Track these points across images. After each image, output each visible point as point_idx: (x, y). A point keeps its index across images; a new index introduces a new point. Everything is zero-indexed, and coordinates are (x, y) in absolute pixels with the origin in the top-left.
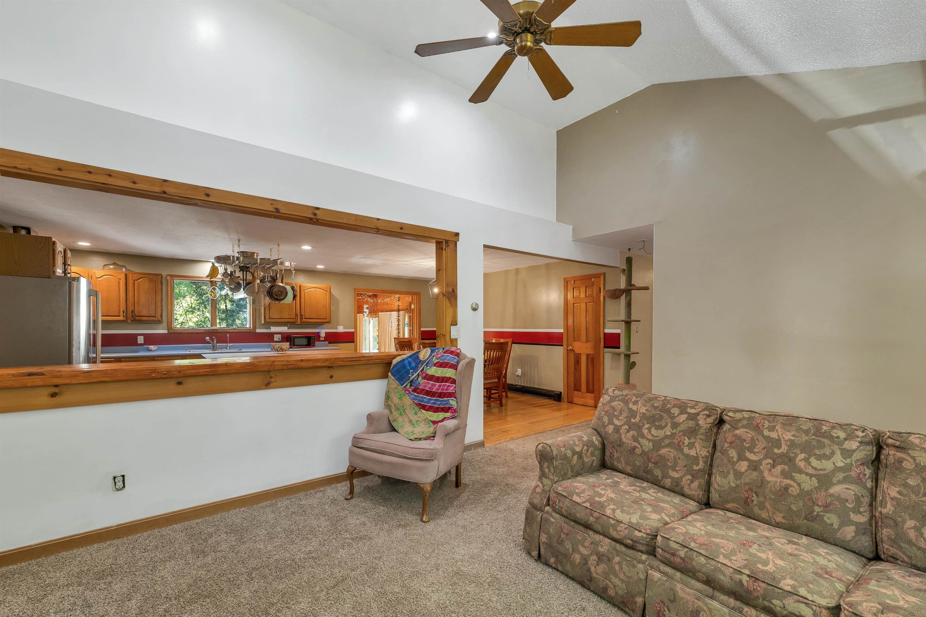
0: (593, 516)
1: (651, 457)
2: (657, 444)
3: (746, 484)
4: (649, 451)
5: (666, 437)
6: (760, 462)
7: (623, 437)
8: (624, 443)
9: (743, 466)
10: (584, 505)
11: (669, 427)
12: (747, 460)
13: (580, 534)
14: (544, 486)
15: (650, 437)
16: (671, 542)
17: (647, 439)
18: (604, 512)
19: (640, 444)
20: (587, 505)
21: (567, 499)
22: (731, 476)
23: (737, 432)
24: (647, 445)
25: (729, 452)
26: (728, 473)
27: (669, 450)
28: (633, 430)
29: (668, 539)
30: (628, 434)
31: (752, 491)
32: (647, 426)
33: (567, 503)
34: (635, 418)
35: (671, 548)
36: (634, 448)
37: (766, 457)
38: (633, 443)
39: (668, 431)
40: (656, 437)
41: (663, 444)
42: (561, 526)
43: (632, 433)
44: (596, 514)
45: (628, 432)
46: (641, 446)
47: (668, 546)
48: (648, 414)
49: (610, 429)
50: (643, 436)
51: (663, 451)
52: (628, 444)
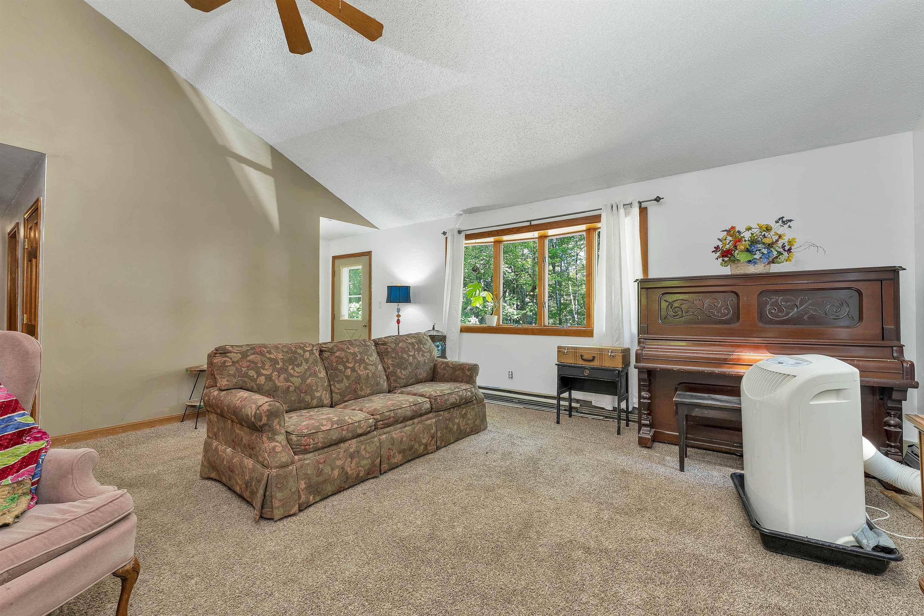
0: (344, 430)
1: (302, 389)
2: (303, 378)
3: (353, 381)
4: (299, 385)
5: (306, 370)
6: (354, 366)
7: (277, 382)
8: (279, 387)
9: (349, 372)
10: (333, 428)
11: (304, 364)
12: (349, 368)
13: (333, 452)
14: (280, 443)
15: (296, 374)
16: (385, 413)
17: (296, 377)
18: (348, 423)
19: (291, 382)
20: (335, 426)
21: (319, 433)
22: (345, 380)
23: (336, 354)
24: (297, 381)
25: (338, 367)
26: (343, 379)
27: (312, 378)
28: (282, 374)
29: (382, 413)
30: (279, 378)
31: (357, 383)
32: (290, 367)
33: (320, 435)
34: (279, 365)
35: (387, 416)
36: (289, 387)
37: (355, 362)
38: (287, 383)
39: (305, 366)
40: (300, 373)
41: (307, 376)
42: (317, 460)
43: (282, 376)
44: (345, 428)
45: (279, 376)
46: (293, 384)
47: (386, 416)
48: (286, 358)
49: (262, 380)
50: (292, 376)
51: (309, 381)
52: (282, 386)
